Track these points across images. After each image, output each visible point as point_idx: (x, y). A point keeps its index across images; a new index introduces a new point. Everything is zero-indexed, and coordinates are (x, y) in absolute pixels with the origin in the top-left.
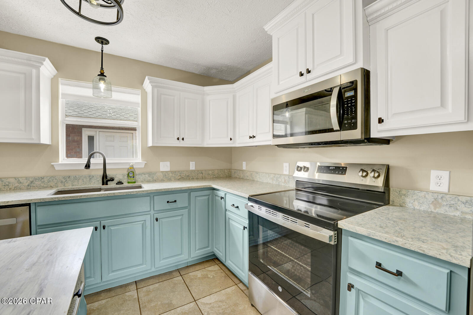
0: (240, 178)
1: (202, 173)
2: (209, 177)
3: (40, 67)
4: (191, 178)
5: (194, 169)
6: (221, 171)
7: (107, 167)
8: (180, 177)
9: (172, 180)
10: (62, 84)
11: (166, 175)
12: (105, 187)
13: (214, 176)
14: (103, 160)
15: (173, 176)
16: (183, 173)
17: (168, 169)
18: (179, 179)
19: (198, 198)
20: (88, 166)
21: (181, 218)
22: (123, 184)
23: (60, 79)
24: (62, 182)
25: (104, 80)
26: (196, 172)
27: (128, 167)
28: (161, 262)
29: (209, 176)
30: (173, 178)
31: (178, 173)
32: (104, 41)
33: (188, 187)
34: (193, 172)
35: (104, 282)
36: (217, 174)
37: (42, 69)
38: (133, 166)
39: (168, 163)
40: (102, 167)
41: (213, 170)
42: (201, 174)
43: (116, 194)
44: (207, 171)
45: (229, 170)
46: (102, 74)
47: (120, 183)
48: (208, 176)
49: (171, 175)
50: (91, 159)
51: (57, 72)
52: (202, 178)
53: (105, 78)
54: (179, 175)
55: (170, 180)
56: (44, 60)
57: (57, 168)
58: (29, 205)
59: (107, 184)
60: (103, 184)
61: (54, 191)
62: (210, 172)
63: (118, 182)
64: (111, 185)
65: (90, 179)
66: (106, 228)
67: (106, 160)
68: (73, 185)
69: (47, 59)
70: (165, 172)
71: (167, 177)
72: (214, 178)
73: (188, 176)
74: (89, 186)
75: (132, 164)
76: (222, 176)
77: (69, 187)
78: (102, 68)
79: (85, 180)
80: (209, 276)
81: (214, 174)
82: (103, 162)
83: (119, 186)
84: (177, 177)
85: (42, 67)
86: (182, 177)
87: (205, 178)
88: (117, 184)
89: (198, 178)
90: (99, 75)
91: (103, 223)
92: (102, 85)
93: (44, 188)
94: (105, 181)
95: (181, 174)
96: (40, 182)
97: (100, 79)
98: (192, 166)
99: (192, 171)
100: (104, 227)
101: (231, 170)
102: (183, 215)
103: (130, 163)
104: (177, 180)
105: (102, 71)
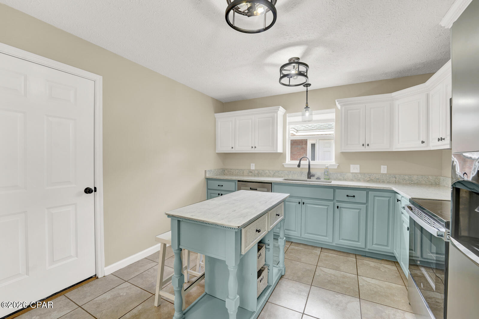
0: (448, 187)
1: (396, 178)
2: (405, 183)
3: (278, 111)
4: (382, 181)
5: (386, 172)
6: (422, 177)
7: (311, 167)
8: (369, 179)
9: (361, 181)
10: (288, 117)
11: (355, 176)
12: (309, 180)
13: (412, 181)
14: (308, 162)
15: (362, 177)
16: (373, 176)
17: (358, 171)
18: (368, 181)
19: (377, 198)
20: (299, 166)
21: (359, 212)
22: (320, 179)
23: (287, 114)
24: (287, 174)
25: (308, 110)
26: (388, 175)
27: (324, 168)
28: (340, 241)
29: (405, 181)
30: (362, 179)
31: (368, 176)
32: (308, 85)
33: (366, 186)
34: (383, 176)
35: (302, 238)
36: (417, 180)
37: (279, 112)
38: (328, 167)
39: (358, 166)
40: (308, 167)
41: (410, 175)
42: (394, 179)
43: (311, 184)
44: (402, 176)
45: (435, 177)
46: (307, 107)
47: (318, 178)
48: (403, 181)
49: (360, 176)
50: (301, 161)
51: (285, 110)
52: (396, 182)
53: (309, 109)
54: (368, 177)
55: (359, 180)
56: (279, 108)
57: (285, 166)
58: (271, 183)
59: (310, 178)
60: (308, 178)
61: (283, 178)
62: (407, 177)
63: (317, 178)
64: (313, 179)
65: (301, 174)
66: (305, 204)
67: (310, 162)
68: (292, 177)
69: (281, 107)
70: (354, 174)
71: (355, 177)
72: (412, 183)
73: (378, 179)
74: (301, 178)
75: (327, 165)
76: (424, 183)
77: (290, 178)
78: (307, 103)
79: (298, 174)
80: (381, 269)
81: (412, 180)
82: (308, 164)
83: (317, 180)
84: (366, 179)
85: (279, 111)
86: (371, 179)
87: (400, 183)
88: (316, 179)
89: (390, 182)
90: (305, 108)
91: (304, 201)
92: (307, 114)
93: (279, 177)
94: (309, 176)
95: (370, 176)
96: (278, 174)
97: (306, 110)
98: (384, 169)
99: (383, 174)
100: (304, 203)
101: (439, 177)
102: (361, 209)
103: (326, 165)
104: (366, 181)
105: (307, 105)
